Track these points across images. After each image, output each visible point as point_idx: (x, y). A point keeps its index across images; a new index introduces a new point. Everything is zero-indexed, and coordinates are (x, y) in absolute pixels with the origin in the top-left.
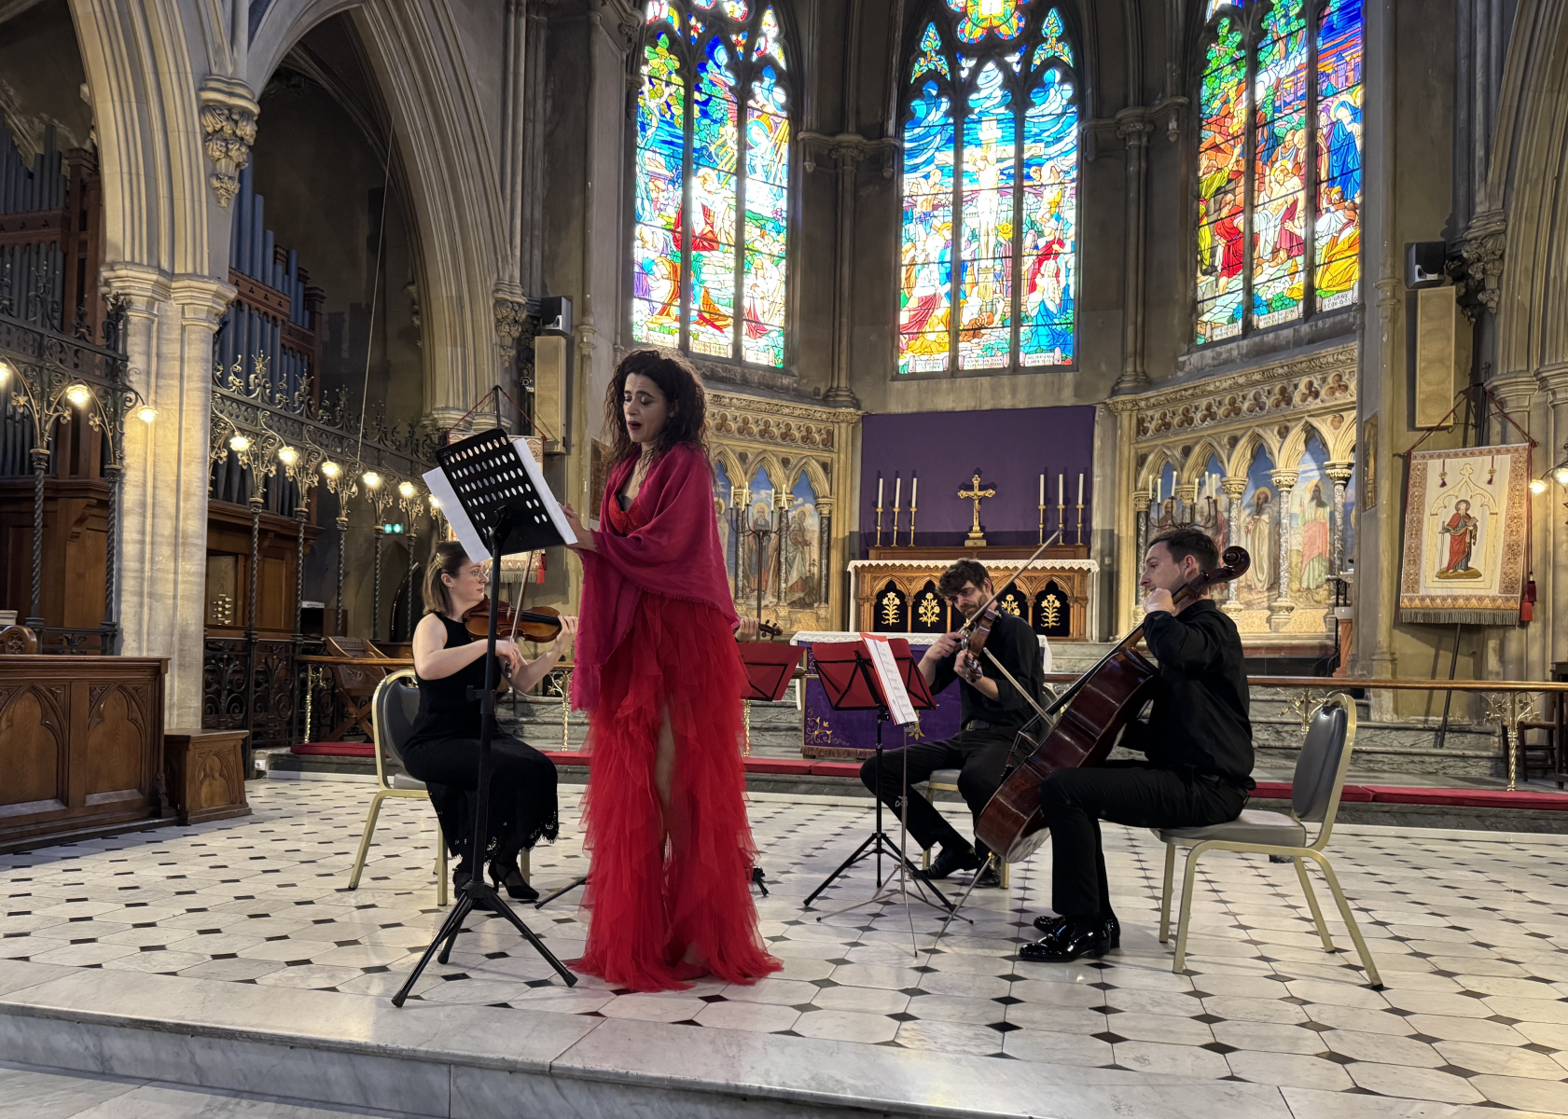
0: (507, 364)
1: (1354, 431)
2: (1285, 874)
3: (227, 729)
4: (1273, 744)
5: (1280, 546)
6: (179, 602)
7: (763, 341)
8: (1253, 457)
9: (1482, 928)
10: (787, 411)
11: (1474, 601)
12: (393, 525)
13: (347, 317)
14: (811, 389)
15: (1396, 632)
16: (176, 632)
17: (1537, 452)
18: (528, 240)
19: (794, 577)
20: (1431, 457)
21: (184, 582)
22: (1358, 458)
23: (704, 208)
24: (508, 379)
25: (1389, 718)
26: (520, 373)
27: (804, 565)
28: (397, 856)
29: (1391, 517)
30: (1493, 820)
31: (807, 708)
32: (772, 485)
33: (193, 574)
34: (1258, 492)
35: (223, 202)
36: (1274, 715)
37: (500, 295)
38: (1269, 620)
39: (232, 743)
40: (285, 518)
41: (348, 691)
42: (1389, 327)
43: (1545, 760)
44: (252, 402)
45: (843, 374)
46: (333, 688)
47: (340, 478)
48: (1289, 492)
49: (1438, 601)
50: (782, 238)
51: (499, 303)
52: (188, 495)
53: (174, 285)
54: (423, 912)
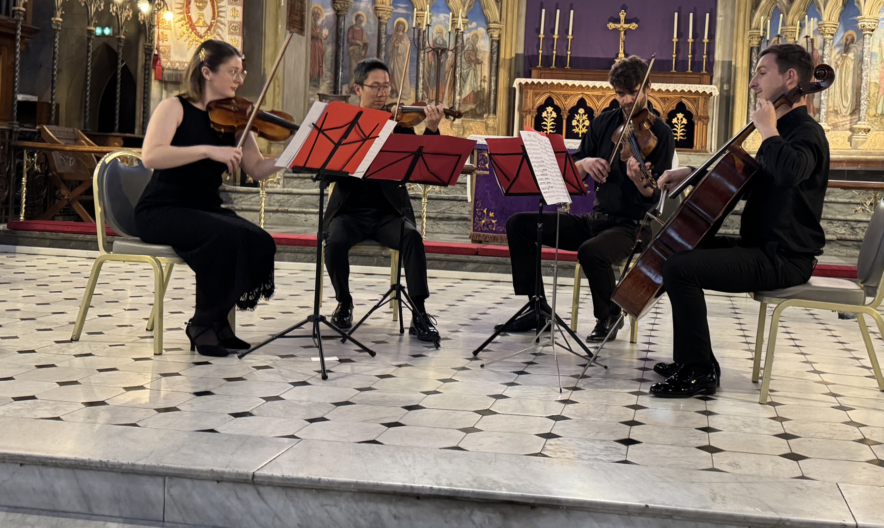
4: (848, 237)
5: (862, 79)
8: (844, 5)
12: (103, 28)
19: (467, 90)
27: (476, 81)
28: (110, 316)
31: (476, 200)
32: (450, 10)
34: (846, 34)
36: (850, 215)
38: (850, 140)
40: (3, 17)
41: (61, 175)
46: (47, 172)
48: (871, 35)
54: (136, 360)
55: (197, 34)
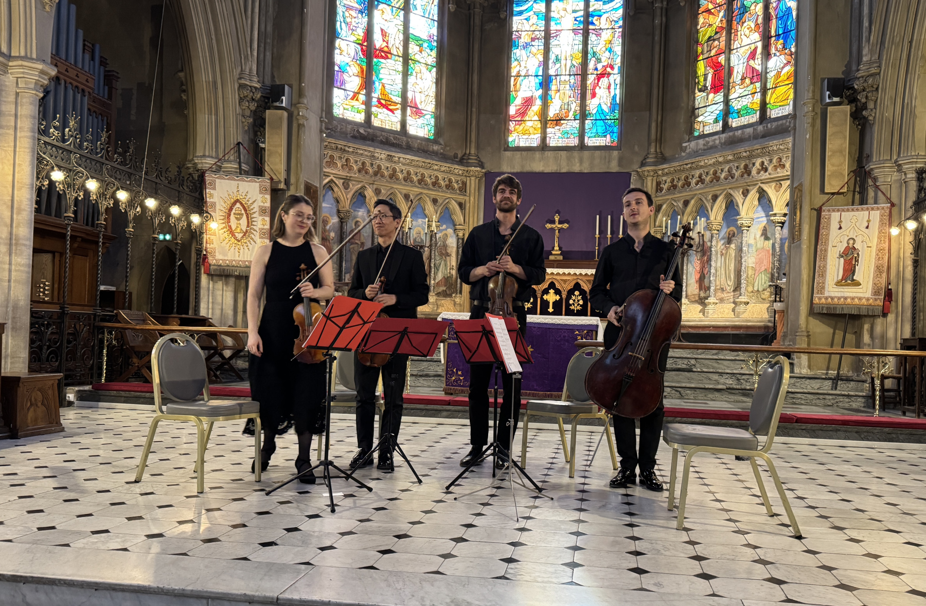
0: (246, 128)
1: (788, 192)
2: (744, 468)
3: (47, 372)
4: (735, 387)
5: (741, 264)
6: (12, 284)
7: (420, 121)
8: (727, 208)
9: (859, 501)
10: (436, 167)
11: (856, 300)
12: (165, 235)
13: (135, 92)
14: (452, 154)
15: (811, 319)
16: (10, 305)
17: (895, 210)
18: (262, 45)
19: (440, 276)
20: (834, 211)
21: (16, 271)
22: (790, 211)
23: (382, 30)
24: (247, 138)
25: (805, 371)
26: (255, 134)
27: (446, 269)
29: (809, 247)
30: (865, 434)
31: (447, 362)
32: (426, 216)
33: (23, 265)
34: (729, 230)
35: (47, 8)
36: (736, 369)
37: (243, 81)
38: (733, 310)
39: (51, 383)
40: (89, 228)
41: (133, 347)
42: (810, 129)
43: (895, 398)
44: (67, 148)
45: (473, 145)
46: (122, 346)
47: (128, 202)
48: (748, 230)
49: (836, 300)
50: (434, 53)
51: (242, 87)
52: (20, 211)
53: (11, 64)
54: (187, 497)
55: (235, 238)
